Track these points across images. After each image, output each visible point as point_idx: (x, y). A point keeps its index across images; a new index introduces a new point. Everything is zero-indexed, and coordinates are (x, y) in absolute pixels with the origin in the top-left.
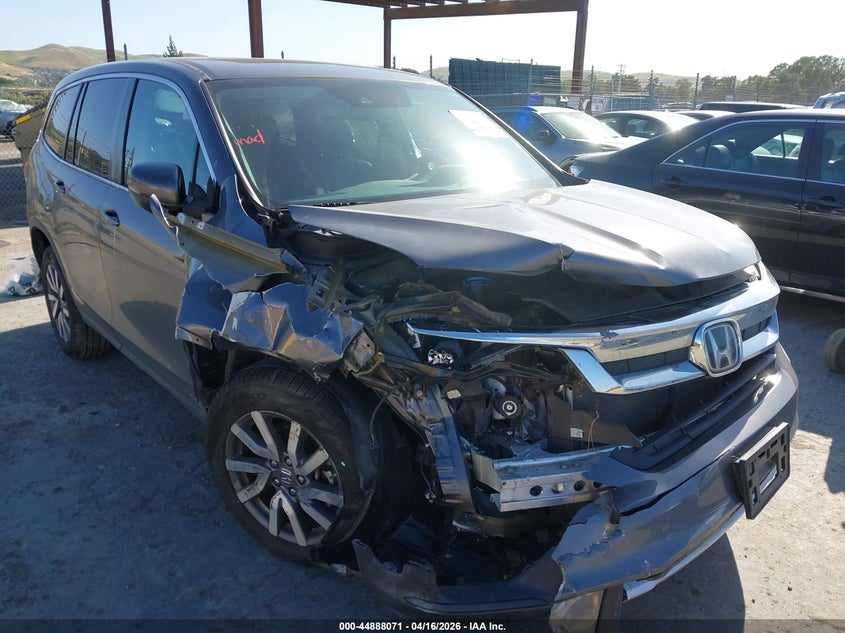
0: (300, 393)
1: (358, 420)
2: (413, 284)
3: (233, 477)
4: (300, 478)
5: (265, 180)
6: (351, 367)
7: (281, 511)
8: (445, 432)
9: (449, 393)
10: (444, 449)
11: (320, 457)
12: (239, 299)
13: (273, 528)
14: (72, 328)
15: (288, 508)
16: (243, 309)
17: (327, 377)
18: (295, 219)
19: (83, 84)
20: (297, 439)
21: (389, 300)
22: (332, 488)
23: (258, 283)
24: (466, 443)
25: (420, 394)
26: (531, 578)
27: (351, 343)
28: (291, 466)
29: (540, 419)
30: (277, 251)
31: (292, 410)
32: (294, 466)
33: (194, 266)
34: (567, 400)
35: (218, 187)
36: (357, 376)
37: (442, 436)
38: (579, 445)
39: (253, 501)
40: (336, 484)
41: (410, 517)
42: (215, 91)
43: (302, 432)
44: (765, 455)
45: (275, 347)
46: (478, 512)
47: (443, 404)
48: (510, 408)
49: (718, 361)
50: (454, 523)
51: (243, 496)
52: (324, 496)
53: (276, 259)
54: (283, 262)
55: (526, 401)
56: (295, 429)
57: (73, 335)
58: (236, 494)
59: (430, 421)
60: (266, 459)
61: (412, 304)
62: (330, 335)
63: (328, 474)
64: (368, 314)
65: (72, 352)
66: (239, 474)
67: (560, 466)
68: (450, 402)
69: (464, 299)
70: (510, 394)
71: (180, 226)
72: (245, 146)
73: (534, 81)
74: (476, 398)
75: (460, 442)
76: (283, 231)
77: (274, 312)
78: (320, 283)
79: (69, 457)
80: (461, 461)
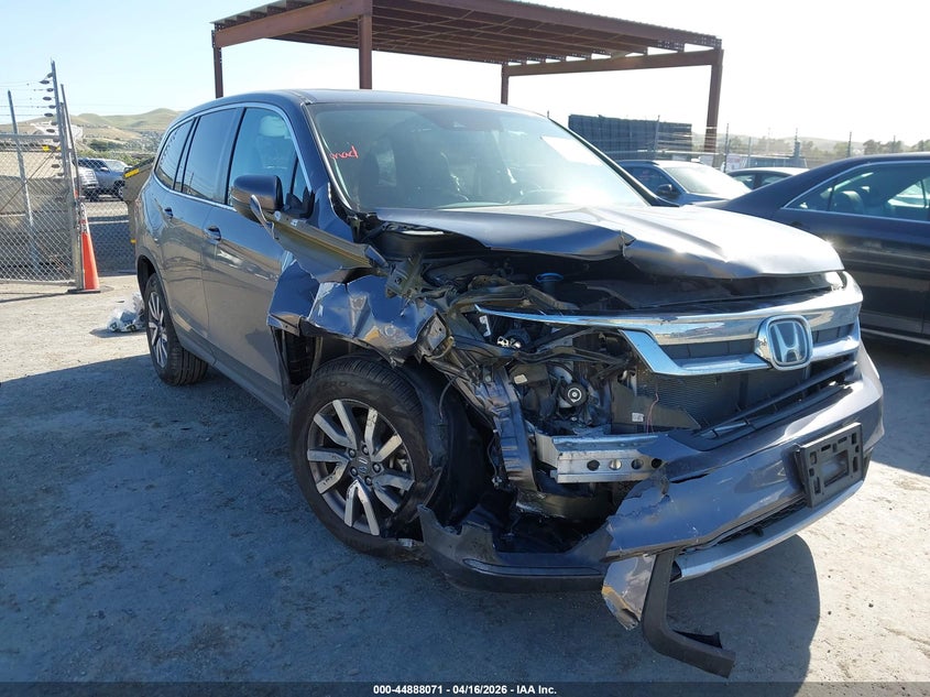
0: (377, 380)
1: (428, 403)
2: (487, 278)
3: (314, 467)
4: (376, 466)
5: (356, 189)
6: (424, 351)
7: (357, 499)
8: (511, 414)
9: (516, 378)
10: (509, 431)
11: (395, 442)
12: (325, 288)
13: (348, 519)
14: (170, 353)
15: (363, 498)
16: (329, 299)
17: (402, 361)
18: (380, 218)
19: (195, 119)
20: (374, 426)
21: (462, 291)
22: (405, 475)
23: (343, 275)
24: (531, 426)
25: (488, 379)
26: (586, 549)
27: (425, 328)
28: (368, 454)
29: (604, 408)
30: (362, 246)
31: (370, 397)
32: (371, 454)
33: (287, 260)
34: (630, 387)
35: (313, 195)
36: (429, 360)
37: (507, 419)
38: (640, 429)
39: (330, 491)
40: (409, 471)
41: (479, 506)
42: (315, 112)
43: (379, 417)
44: (831, 449)
45: (356, 335)
46: (539, 490)
47: (511, 389)
48: (576, 395)
49: (784, 355)
50: (518, 504)
51: (322, 487)
52: (397, 482)
53: (361, 254)
54: (367, 257)
55: (590, 388)
56: (373, 414)
57: (170, 359)
58: (315, 484)
59: (497, 406)
60: (345, 448)
61: (483, 294)
62: (405, 321)
63: (401, 461)
64: (442, 302)
65: (168, 378)
66: (319, 463)
67: (618, 445)
68: (517, 387)
69: (535, 291)
70: (575, 381)
71: (276, 223)
72: (340, 160)
73: (662, 138)
74: (541, 384)
75: (525, 424)
76: (369, 231)
77: (356, 302)
78: (399, 271)
79: (162, 462)
80: (524, 441)
